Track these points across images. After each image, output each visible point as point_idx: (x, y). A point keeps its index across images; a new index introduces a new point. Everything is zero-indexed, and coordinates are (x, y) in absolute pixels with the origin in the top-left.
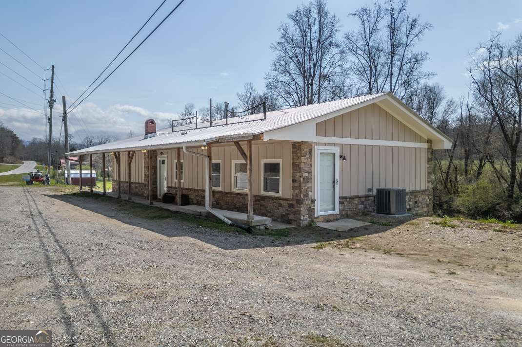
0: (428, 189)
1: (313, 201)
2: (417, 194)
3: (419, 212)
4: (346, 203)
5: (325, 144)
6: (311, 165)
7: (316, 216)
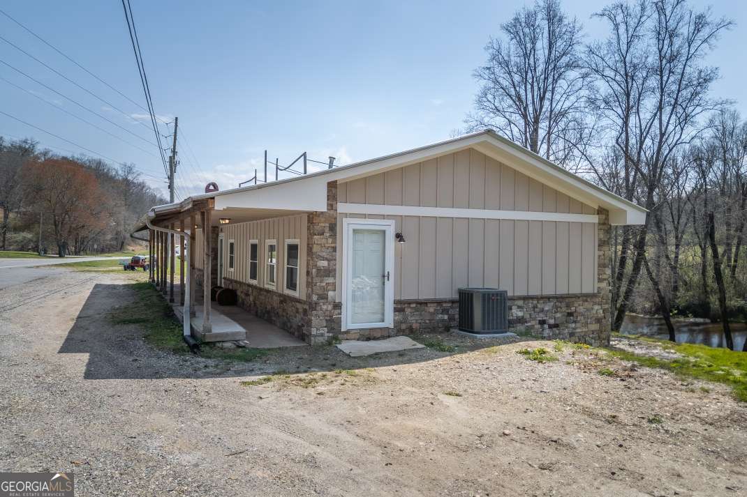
0: (599, 292)
1: (338, 306)
2: (574, 299)
3: (578, 330)
4: (408, 311)
5: (364, 216)
6: (334, 249)
7: (343, 329)
